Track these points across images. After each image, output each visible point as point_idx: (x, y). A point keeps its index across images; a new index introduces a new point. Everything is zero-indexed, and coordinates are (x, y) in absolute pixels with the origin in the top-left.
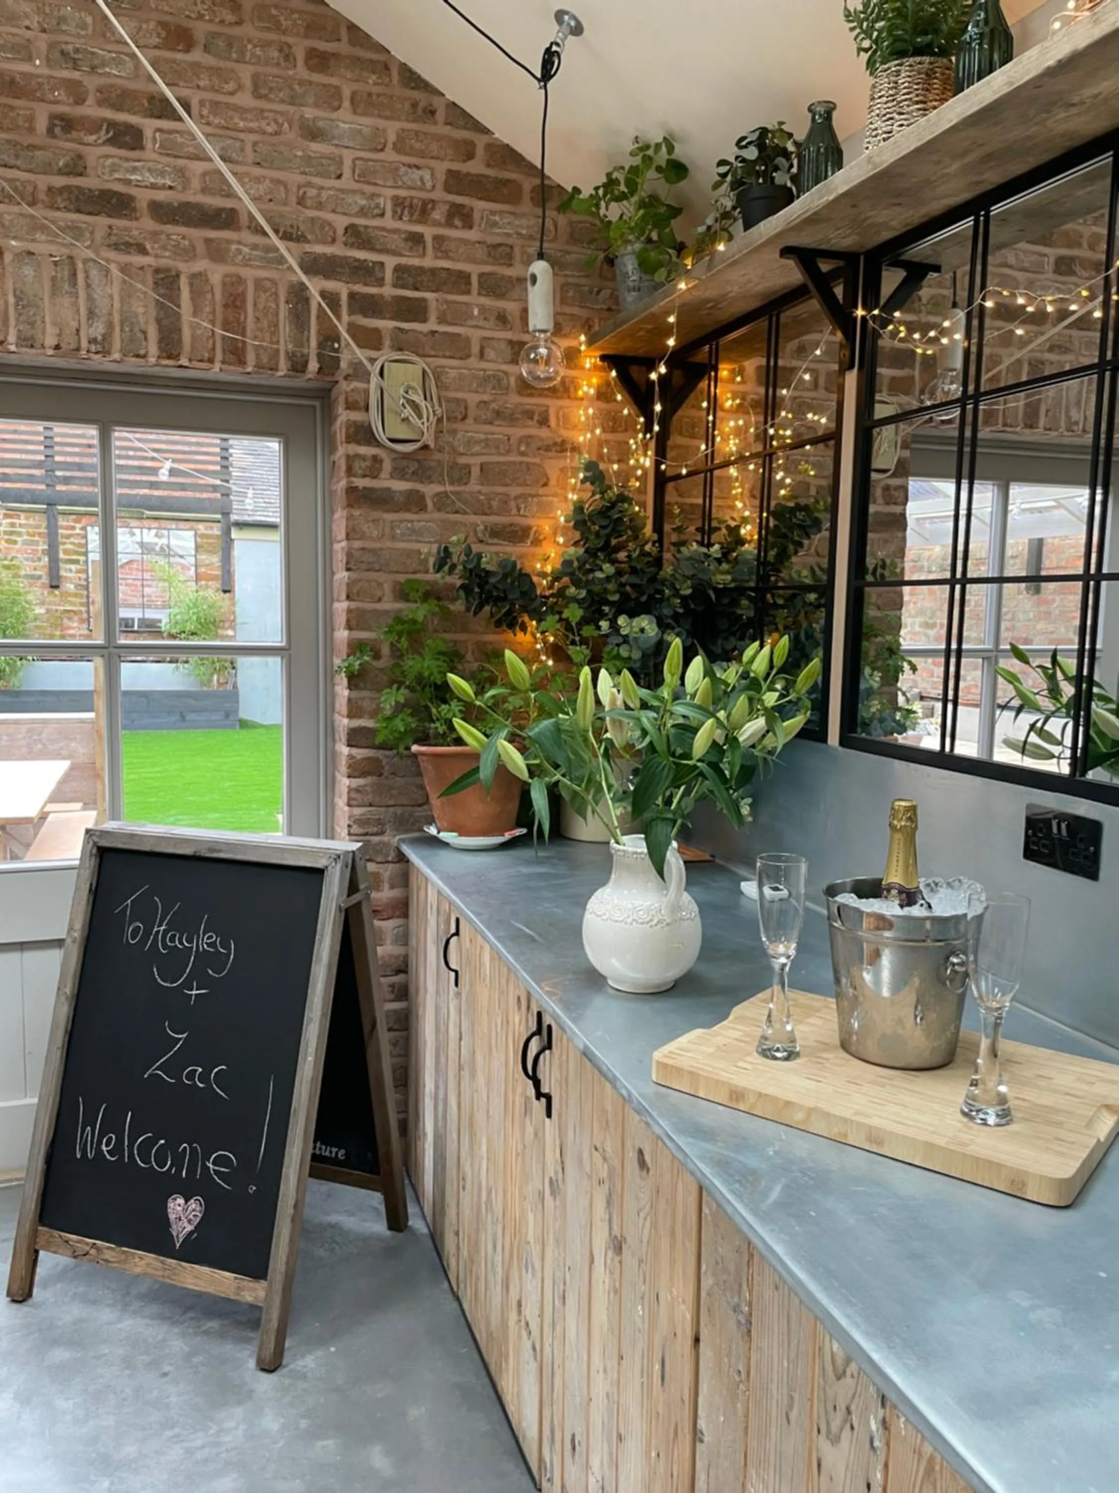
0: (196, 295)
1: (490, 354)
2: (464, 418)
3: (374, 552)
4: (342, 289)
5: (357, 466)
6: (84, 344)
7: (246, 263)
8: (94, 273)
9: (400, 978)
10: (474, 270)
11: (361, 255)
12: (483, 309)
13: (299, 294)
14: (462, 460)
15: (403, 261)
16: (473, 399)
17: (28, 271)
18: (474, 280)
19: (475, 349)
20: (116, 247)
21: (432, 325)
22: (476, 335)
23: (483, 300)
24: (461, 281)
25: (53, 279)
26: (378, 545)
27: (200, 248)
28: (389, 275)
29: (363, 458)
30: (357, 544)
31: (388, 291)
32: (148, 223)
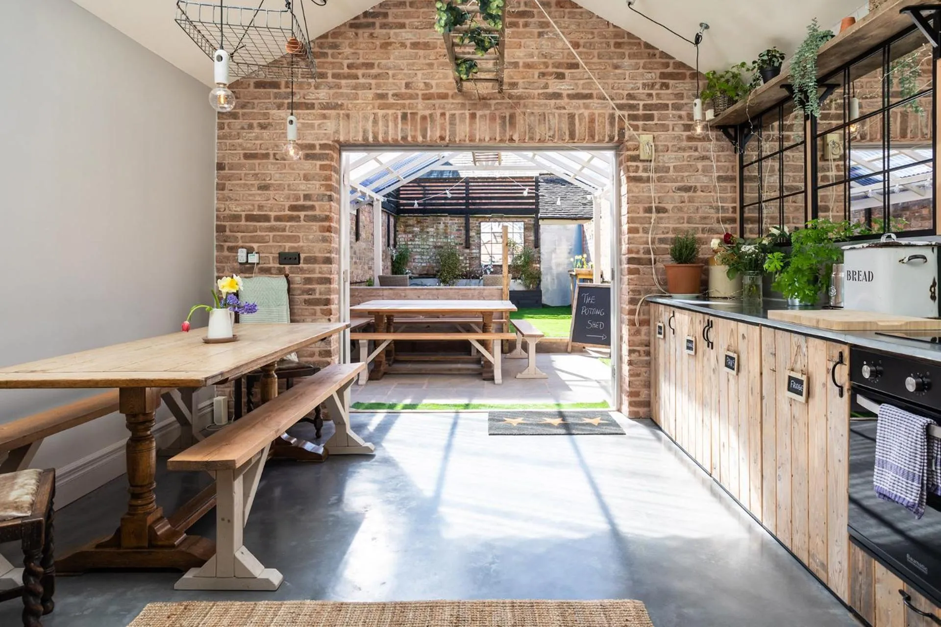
0: (580, 120)
1: (676, 129)
2: (667, 151)
3: (637, 197)
4: (626, 113)
5: (631, 169)
6: (547, 138)
7: (596, 108)
8: (551, 117)
9: (647, 348)
10: (670, 103)
11: (632, 102)
12: (673, 115)
13: (612, 117)
14: (666, 165)
15: (646, 102)
16: (670, 144)
17: (532, 118)
18: (670, 106)
19: (671, 128)
20: (557, 108)
21: (656, 121)
22: (670, 123)
23: (674, 112)
24: (665, 107)
25: (539, 120)
26: (637, 195)
27: (582, 105)
28: (641, 107)
29: (633, 166)
30: (631, 195)
31: (641, 112)
32: (566, 100)
